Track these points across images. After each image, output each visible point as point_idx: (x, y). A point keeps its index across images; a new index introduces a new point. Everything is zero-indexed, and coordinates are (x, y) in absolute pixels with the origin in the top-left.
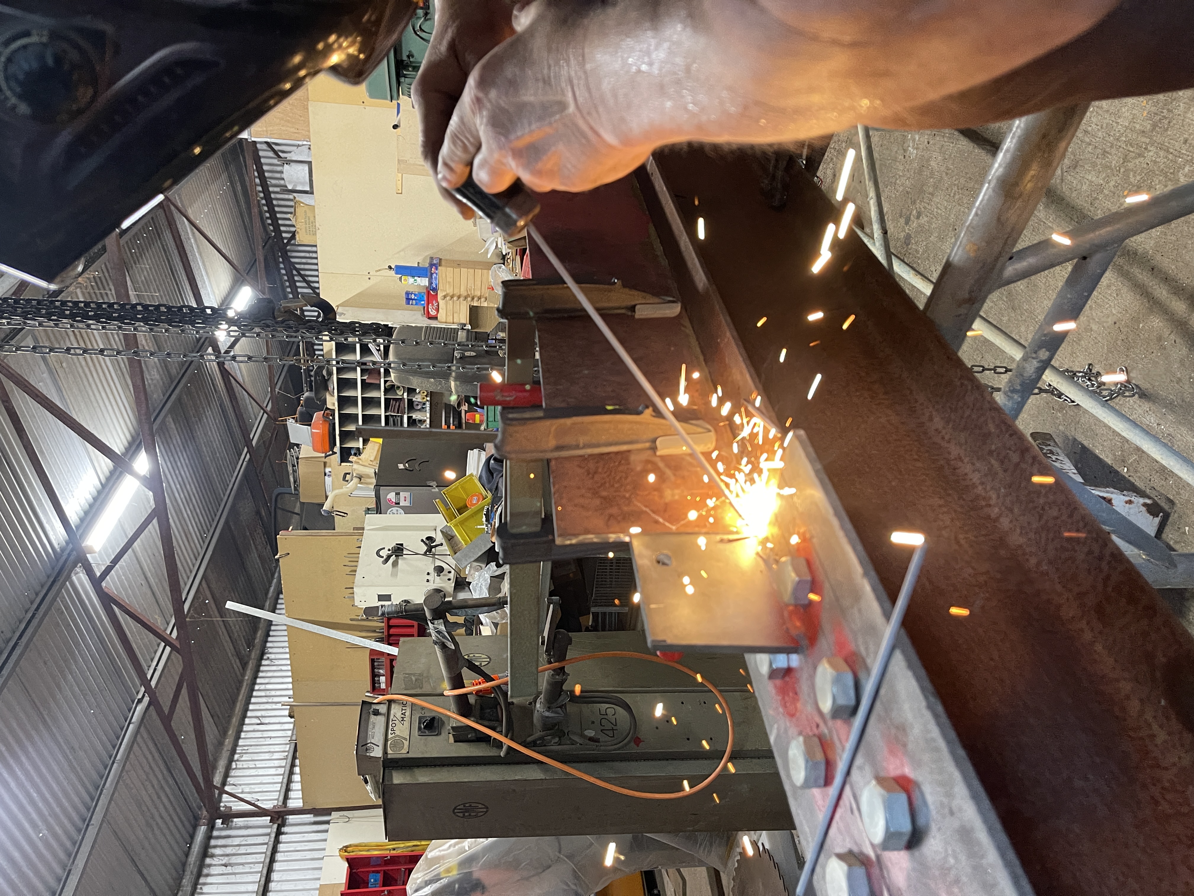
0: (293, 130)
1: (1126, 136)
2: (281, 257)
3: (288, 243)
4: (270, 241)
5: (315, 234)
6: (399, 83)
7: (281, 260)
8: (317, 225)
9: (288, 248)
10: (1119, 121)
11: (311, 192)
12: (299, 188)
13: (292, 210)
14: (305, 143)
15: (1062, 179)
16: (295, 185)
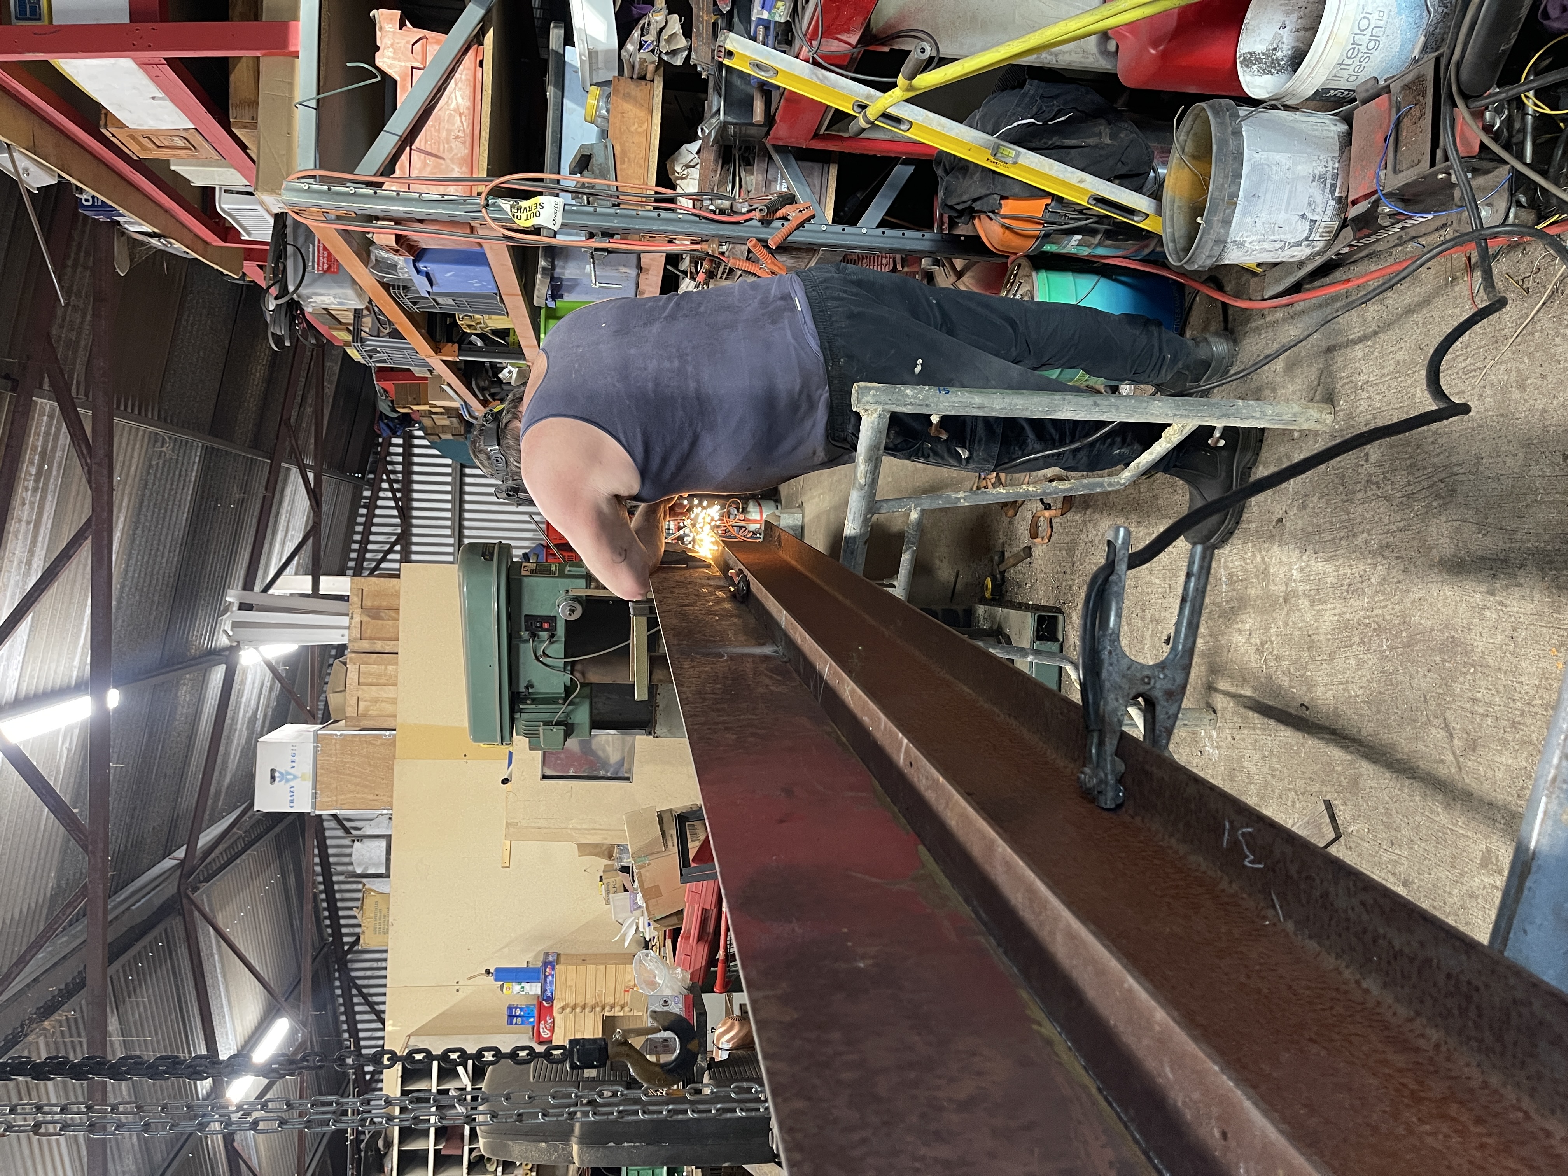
0: (371, 797)
1: (1541, 698)
2: (338, 970)
3: (350, 951)
4: (326, 949)
5: (387, 932)
6: (512, 720)
7: (337, 975)
8: (391, 920)
9: (349, 957)
10: (1523, 679)
11: (387, 876)
12: (371, 871)
13: (358, 904)
14: (385, 812)
15: (1460, 768)
16: (366, 868)
